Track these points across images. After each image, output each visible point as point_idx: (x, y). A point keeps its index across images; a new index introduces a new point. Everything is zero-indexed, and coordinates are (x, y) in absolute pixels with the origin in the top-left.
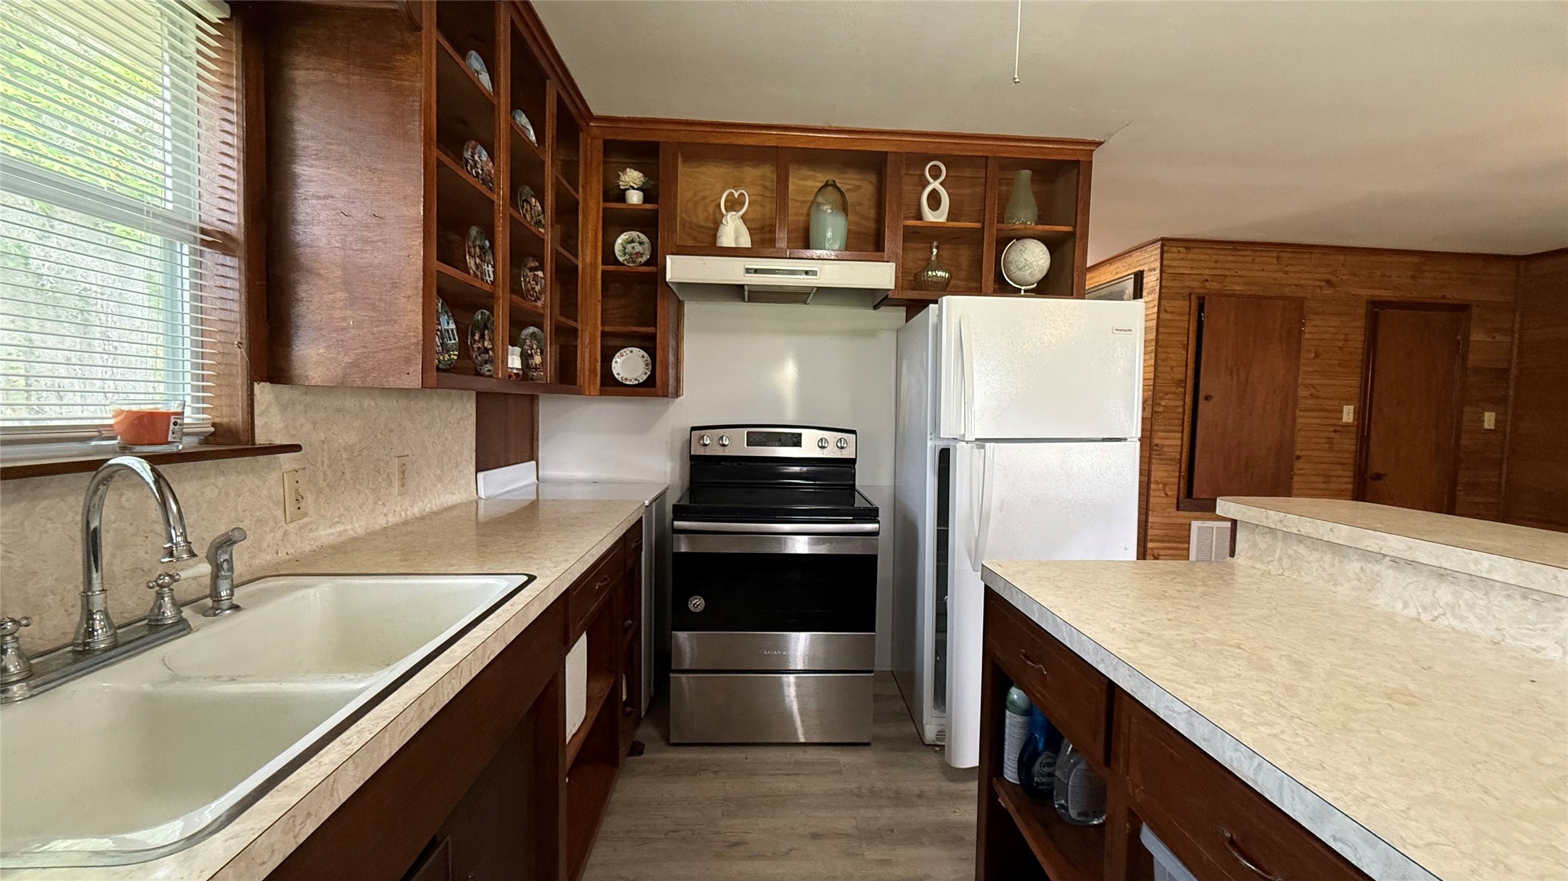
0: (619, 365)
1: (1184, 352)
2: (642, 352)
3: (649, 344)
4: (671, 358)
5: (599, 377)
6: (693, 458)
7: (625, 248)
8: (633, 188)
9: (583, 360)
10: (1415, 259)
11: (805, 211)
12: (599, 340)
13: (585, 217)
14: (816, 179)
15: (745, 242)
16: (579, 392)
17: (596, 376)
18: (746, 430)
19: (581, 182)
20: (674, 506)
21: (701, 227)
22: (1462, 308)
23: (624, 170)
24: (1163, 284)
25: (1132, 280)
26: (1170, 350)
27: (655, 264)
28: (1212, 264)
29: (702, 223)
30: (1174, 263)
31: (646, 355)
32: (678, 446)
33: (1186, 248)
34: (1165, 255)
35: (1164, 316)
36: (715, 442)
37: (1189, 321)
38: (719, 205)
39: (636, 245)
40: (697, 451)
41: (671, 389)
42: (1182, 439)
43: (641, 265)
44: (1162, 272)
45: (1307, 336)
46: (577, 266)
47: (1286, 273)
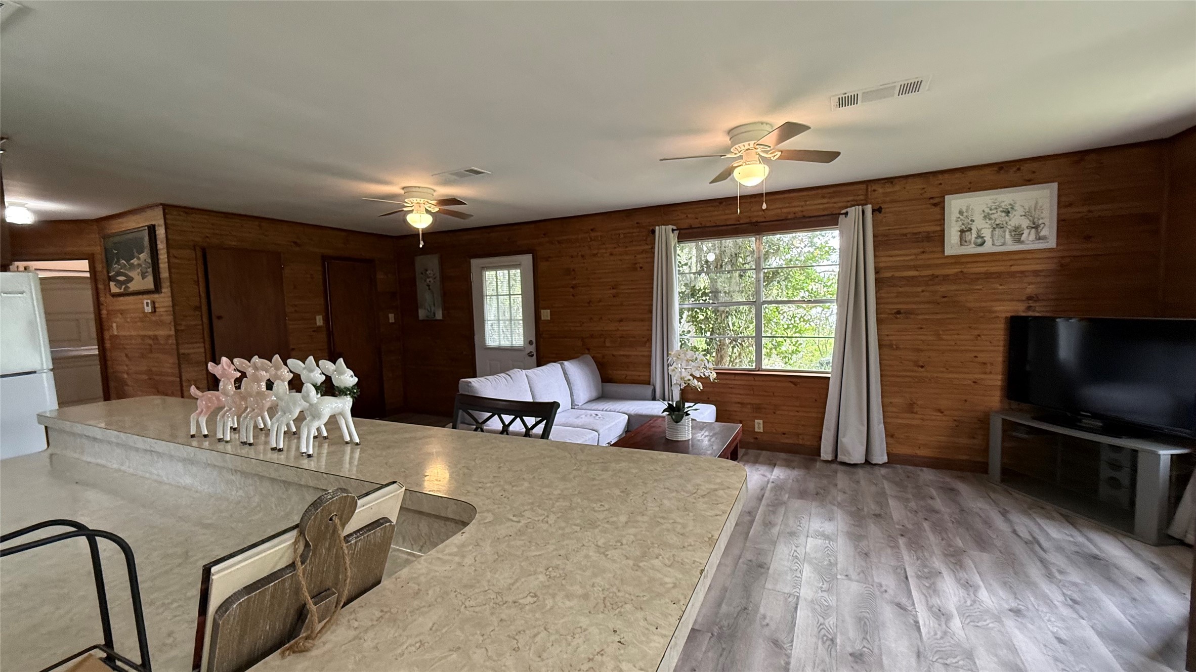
1: (196, 286)
10: (344, 234)
22: (371, 261)
24: (169, 237)
25: (146, 231)
26: (183, 285)
28: (210, 226)
30: (178, 223)
33: (186, 213)
34: (168, 216)
35: (173, 260)
37: (196, 265)
42: (205, 347)
44: (166, 228)
45: (286, 275)
47: (266, 235)
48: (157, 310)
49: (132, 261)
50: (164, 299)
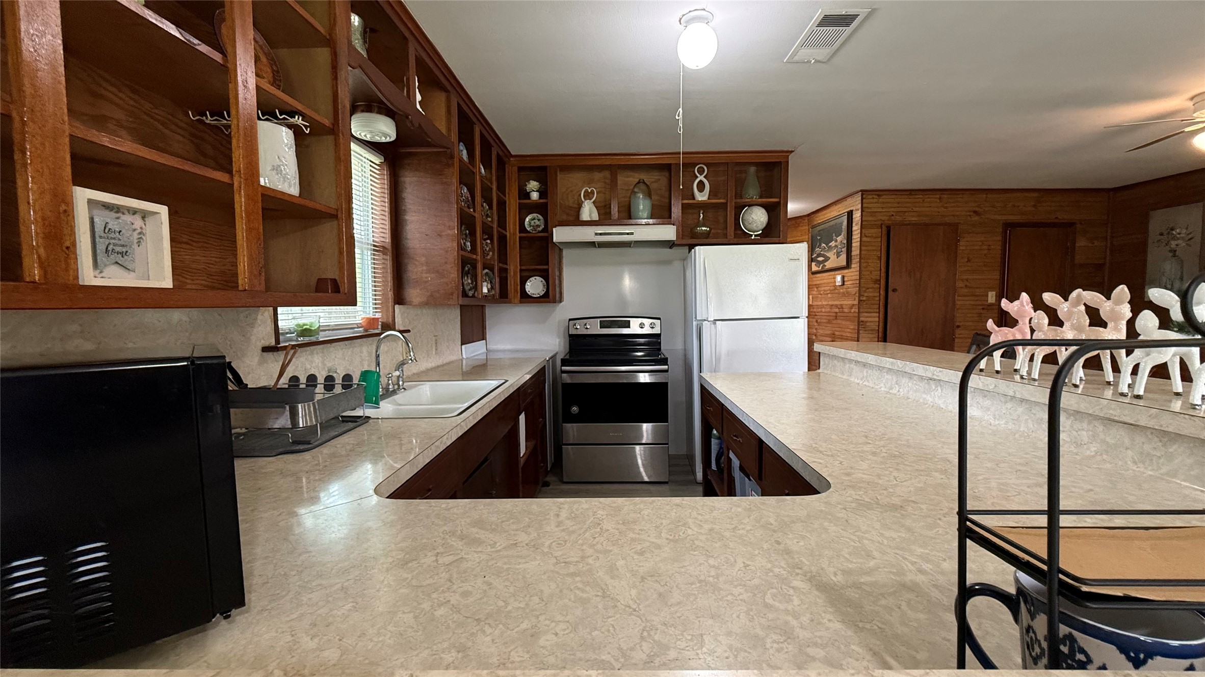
0: (529, 287)
1: (879, 262)
2: (541, 279)
3: (545, 275)
4: (557, 282)
5: (519, 294)
6: (571, 336)
7: (530, 223)
8: (534, 191)
9: (511, 285)
10: (1036, 195)
11: (629, 195)
12: (519, 273)
13: (509, 209)
14: (634, 177)
15: (595, 217)
16: (510, 302)
17: (517, 293)
18: (599, 320)
19: (507, 191)
20: (562, 359)
21: (571, 207)
22: (1071, 224)
23: (528, 181)
24: (863, 219)
25: (846, 216)
26: (869, 261)
27: (547, 232)
28: (896, 205)
29: (571, 205)
30: (871, 205)
31: (543, 280)
32: (562, 329)
33: (879, 195)
34: (864, 200)
35: (864, 239)
36: (582, 326)
37: (881, 242)
38: (580, 195)
39: (536, 221)
40: (573, 332)
41: (557, 298)
42: (879, 317)
43: (539, 232)
44: (862, 211)
45: (961, 248)
46: (506, 236)
47: (946, 208)
48: (846, 283)
49: (830, 244)
50: (853, 273)
